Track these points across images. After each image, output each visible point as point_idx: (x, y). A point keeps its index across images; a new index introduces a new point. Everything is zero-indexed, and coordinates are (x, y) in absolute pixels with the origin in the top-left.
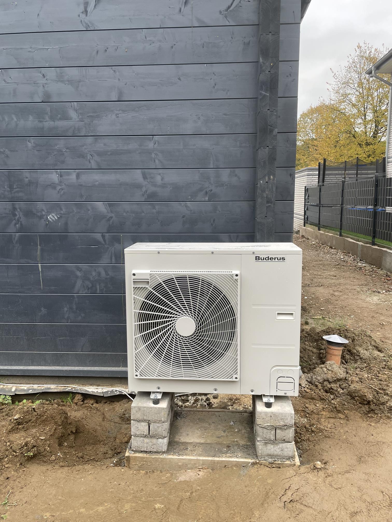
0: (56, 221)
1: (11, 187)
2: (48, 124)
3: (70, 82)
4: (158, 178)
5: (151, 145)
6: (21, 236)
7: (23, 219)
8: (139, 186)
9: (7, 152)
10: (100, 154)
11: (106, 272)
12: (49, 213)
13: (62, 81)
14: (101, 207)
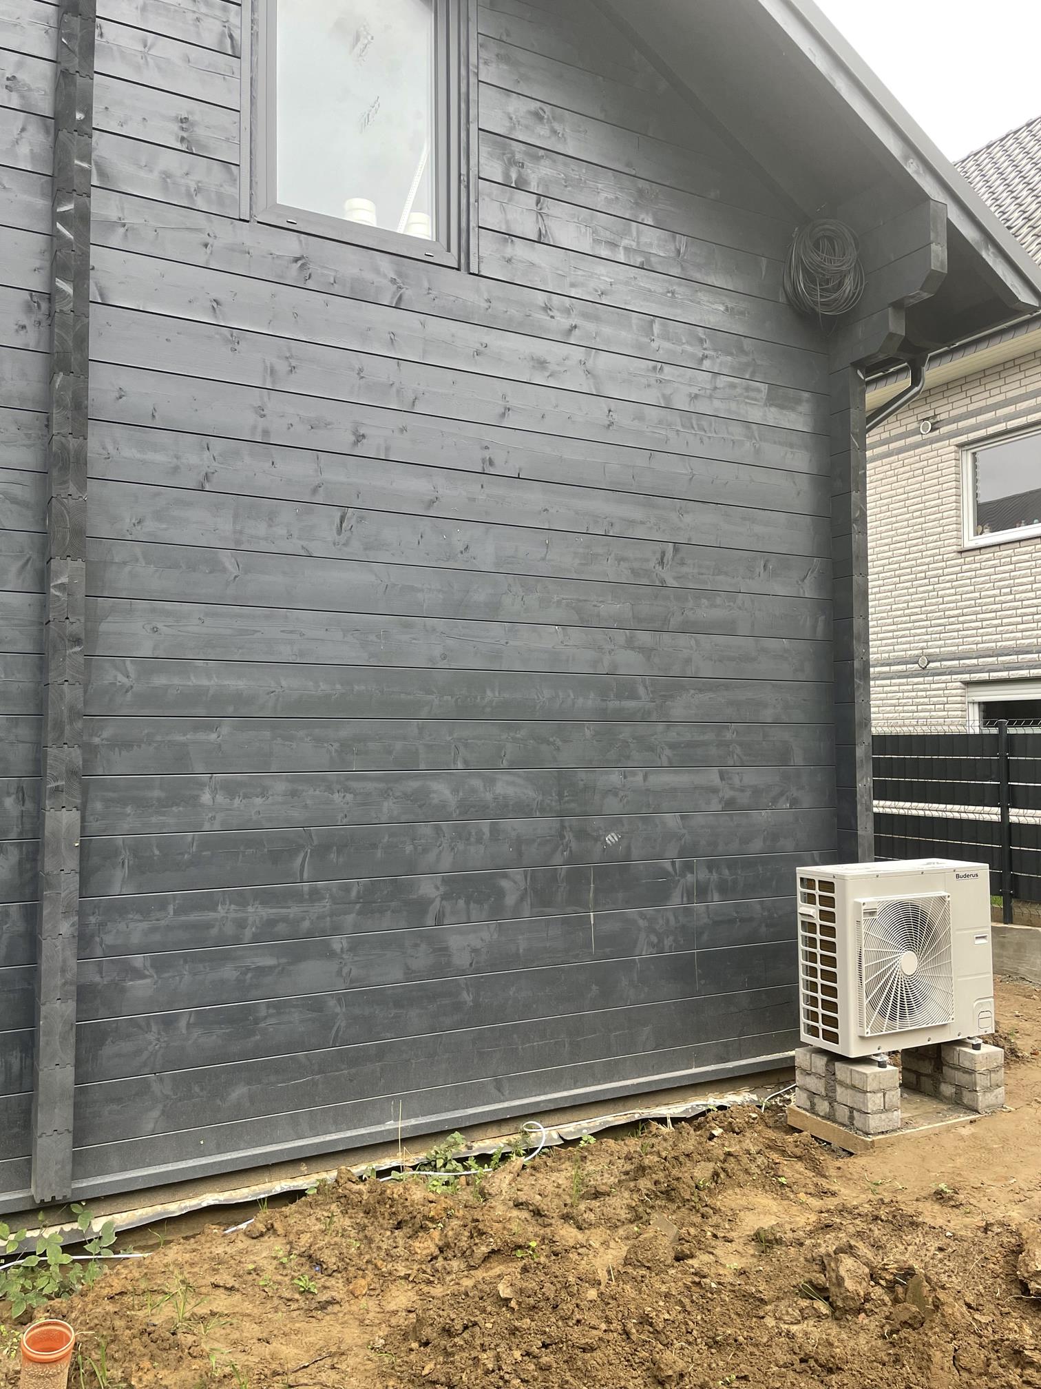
0: (617, 844)
1: (560, 795)
2: (613, 704)
3: (641, 649)
4: (736, 780)
5: (729, 736)
6: (569, 870)
7: (574, 845)
8: (715, 790)
9: (559, 743)
10: (673, 746)
11: (676, 918)
12: (608, 832)
13: (633, 649)
14: (672, 821)
